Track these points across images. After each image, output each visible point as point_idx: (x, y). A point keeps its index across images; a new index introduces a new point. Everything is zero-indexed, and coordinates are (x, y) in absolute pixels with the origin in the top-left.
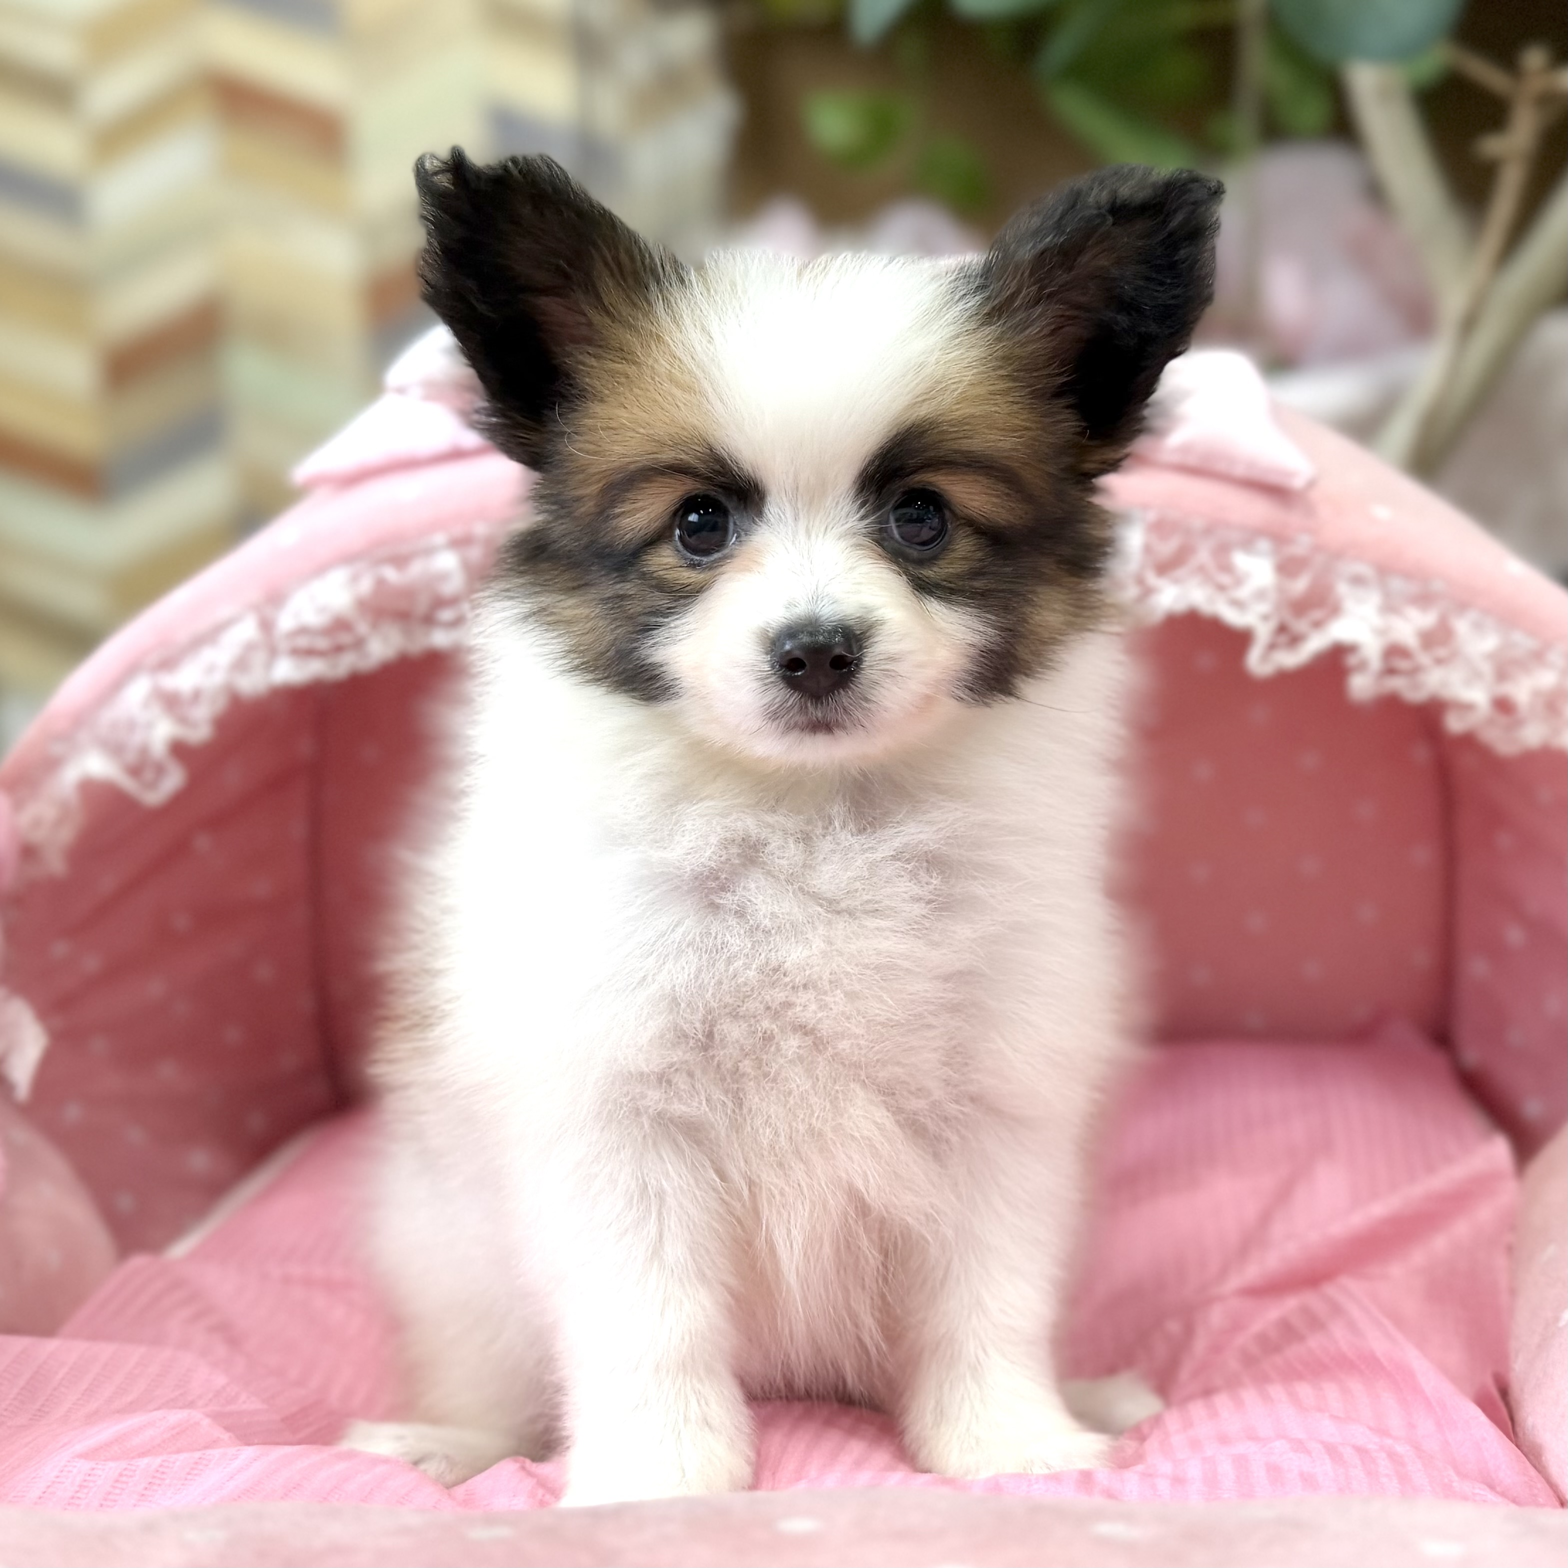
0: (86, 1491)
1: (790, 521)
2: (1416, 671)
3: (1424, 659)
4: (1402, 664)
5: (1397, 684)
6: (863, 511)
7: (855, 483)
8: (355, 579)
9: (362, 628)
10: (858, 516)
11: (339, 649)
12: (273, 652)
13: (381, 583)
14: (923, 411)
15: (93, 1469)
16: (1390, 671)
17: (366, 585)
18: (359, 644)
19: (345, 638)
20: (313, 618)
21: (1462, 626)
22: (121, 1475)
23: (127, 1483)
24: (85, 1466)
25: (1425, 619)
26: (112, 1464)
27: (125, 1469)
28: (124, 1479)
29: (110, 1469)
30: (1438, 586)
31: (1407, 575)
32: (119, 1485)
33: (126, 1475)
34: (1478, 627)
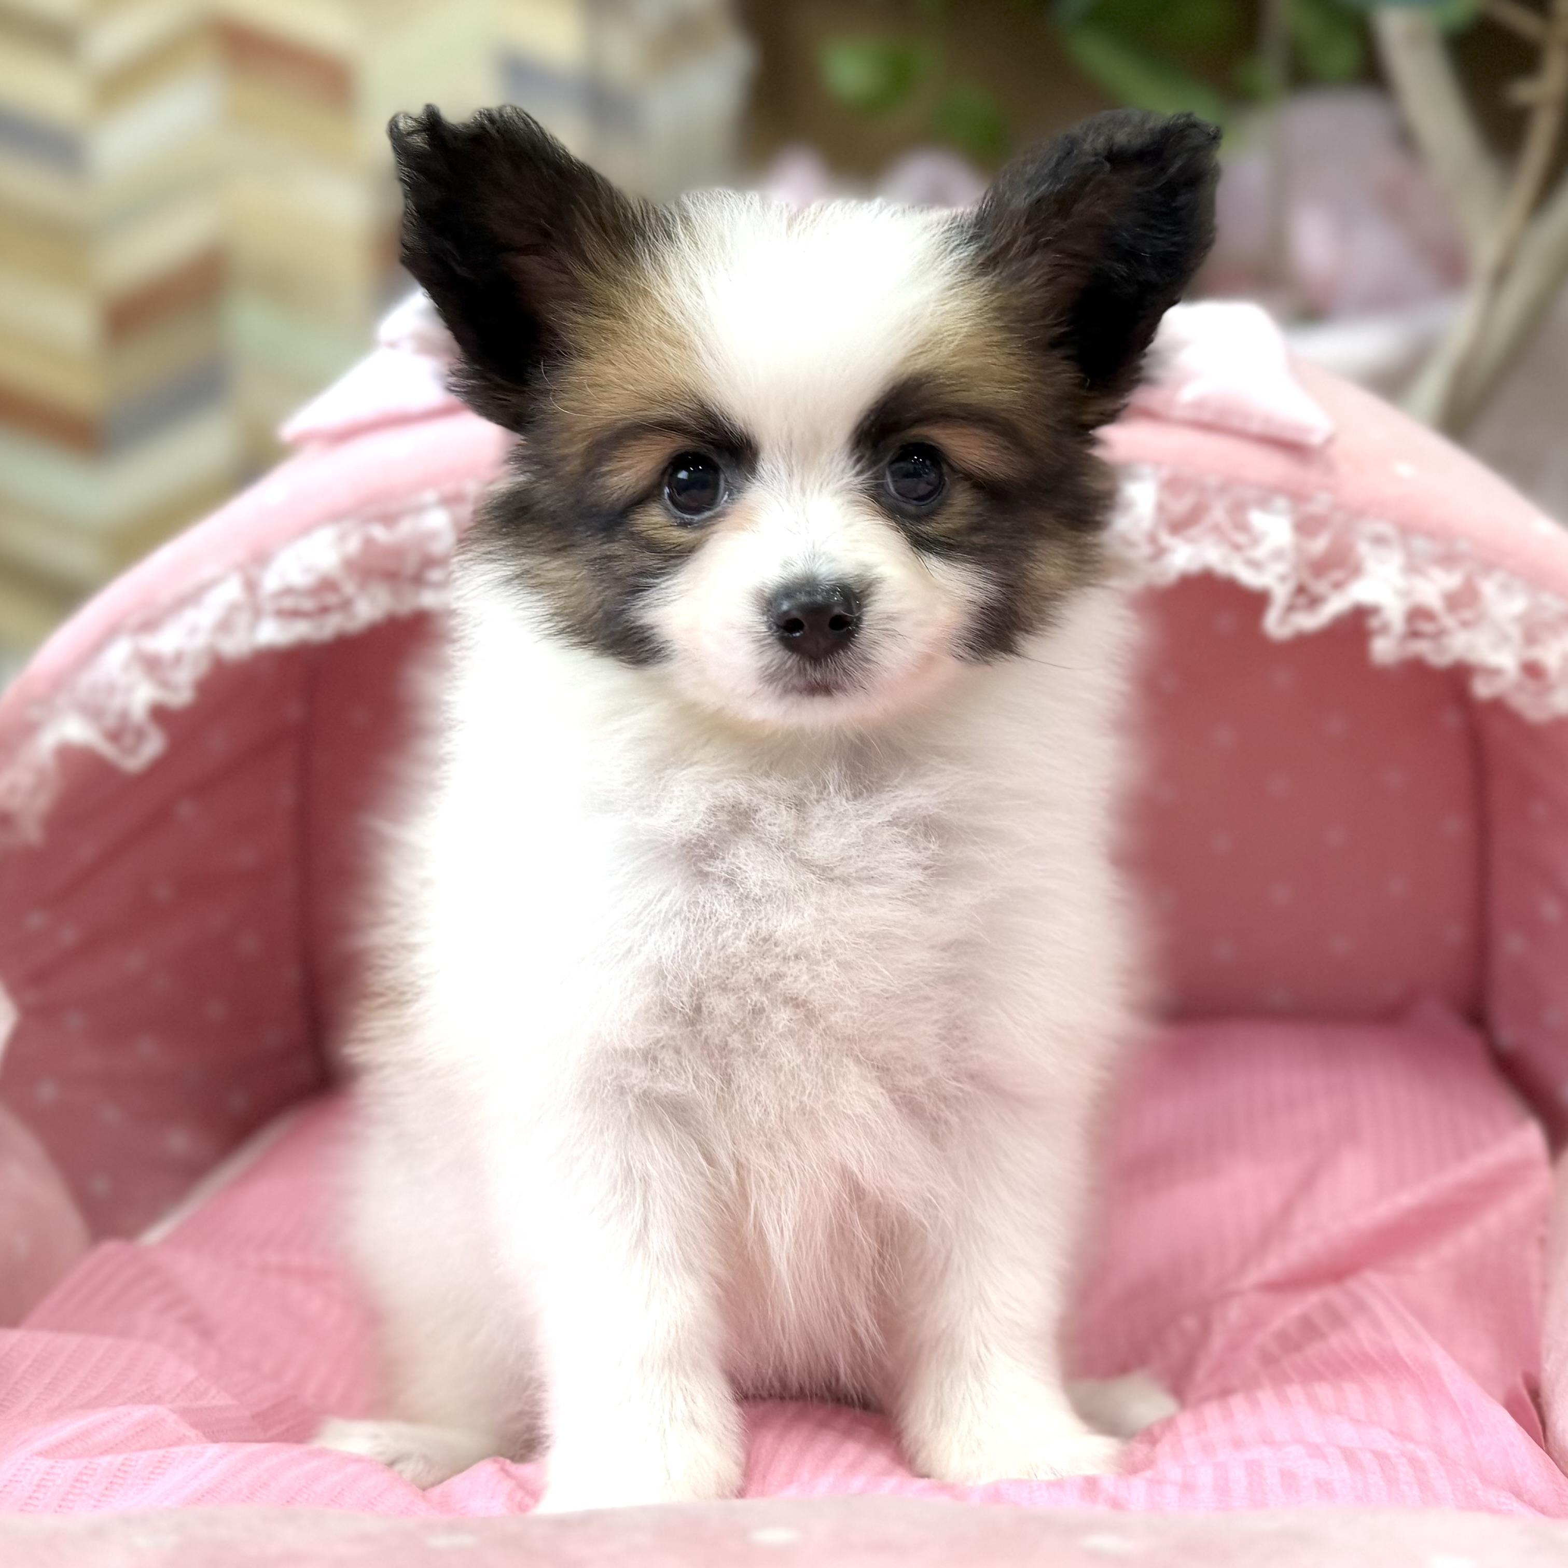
0: (44, 1490)
1: (785, 478)
2: (1439, 635)
3: (1449, 621)
4: (1426, 627)
5: (1422, 648)
6: (858, 467)
7: (850, 437)
8: (342, 538)
9: (349, 588)
10: (854, 472)
11: (324, 610)
12: (257, 614)
13: (369, 543)
14: (921, 364)
15: (52, 1467)
16: (1414, 634)
17: (353, 545)
18: (346, 605)
19: (331, 599)
20: (299, 579)
21: (1489, 588)
22: (81, 1474)
23: (87, 1482)
24: (43, 1463)
25: (1451, 580)
26: (71, 1462)
27: (86, 1468)
28: (85, 1478)
29: (70, 1467)
30: (1463, 546)
31: (1431, 535)
32: (78, 1484)
33: (86, 1474)
34: (1505, 588)
